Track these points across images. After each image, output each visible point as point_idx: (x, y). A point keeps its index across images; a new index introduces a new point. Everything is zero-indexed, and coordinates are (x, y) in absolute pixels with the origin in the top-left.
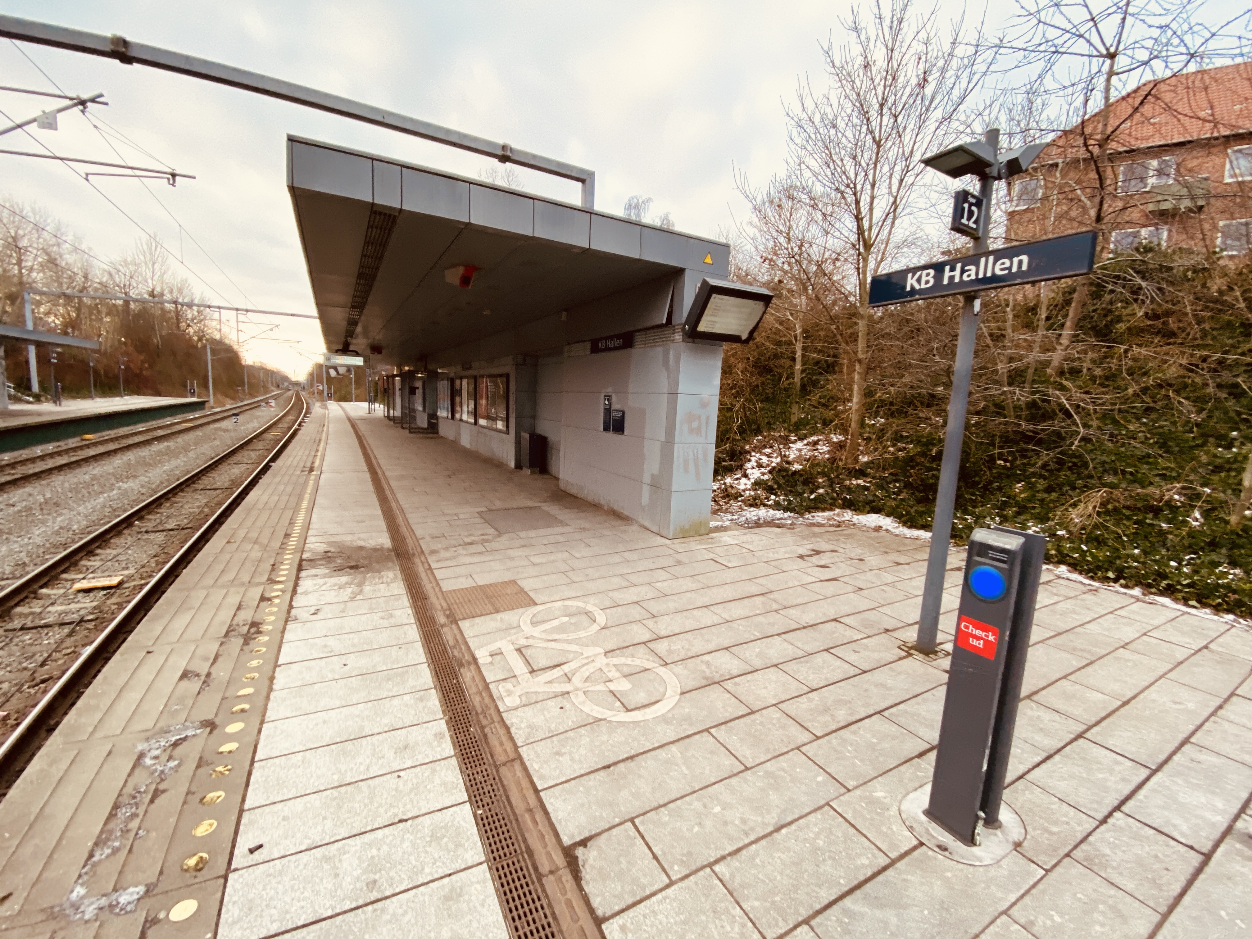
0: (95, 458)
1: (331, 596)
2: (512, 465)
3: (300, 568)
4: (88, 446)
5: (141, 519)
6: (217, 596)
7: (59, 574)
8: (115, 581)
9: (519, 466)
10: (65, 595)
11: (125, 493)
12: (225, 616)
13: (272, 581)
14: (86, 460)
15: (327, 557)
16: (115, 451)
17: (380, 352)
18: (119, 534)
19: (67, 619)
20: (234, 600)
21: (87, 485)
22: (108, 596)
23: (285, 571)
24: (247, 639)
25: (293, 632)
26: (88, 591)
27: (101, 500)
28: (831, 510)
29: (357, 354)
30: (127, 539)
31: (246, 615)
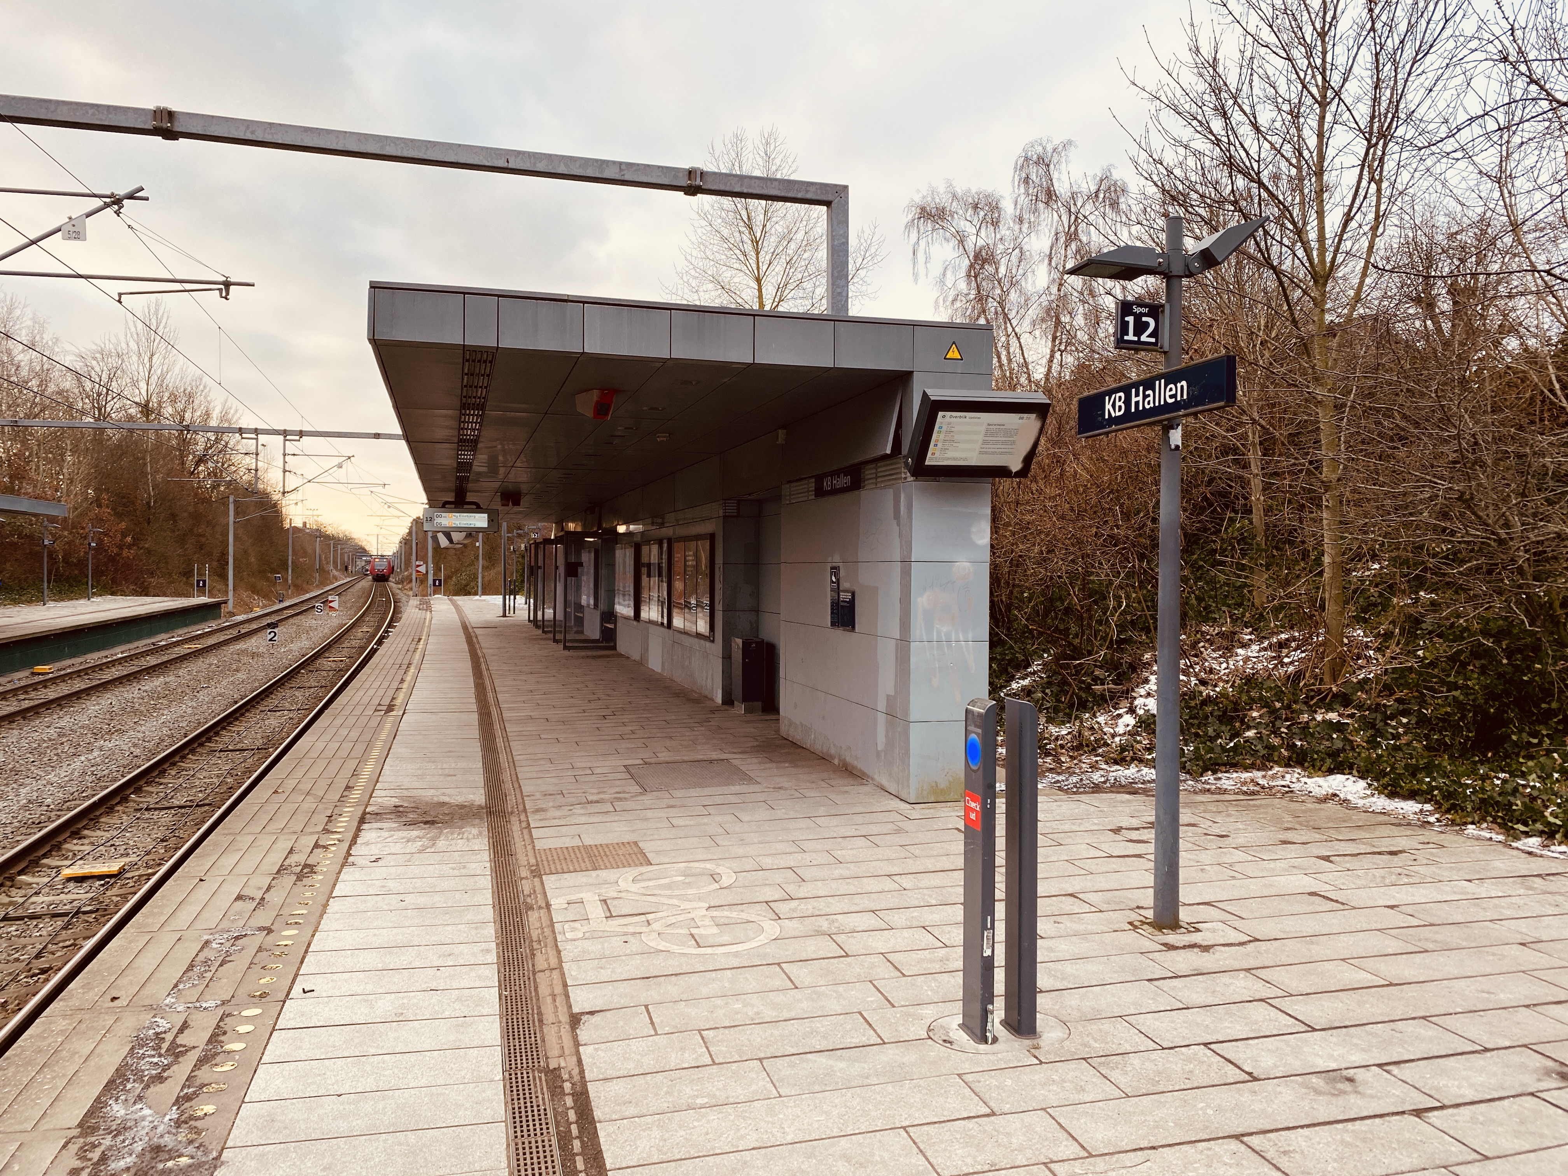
0: (59, 702)
1: (397, 848)
2: (719, 699)
3: (362, 820)
4: (45, 684)
5: (138, 791)
6: (265, 841)
7: (40, 859)
8: (114, 867)
9: (728, 701)
10: (50, 886)
11: (109, 757)
12: (275, 859)
13: (326, 831)
14: (48, 705)
15: (397, 812)
16: (87, 692)
17: (517, 503)
18: (111, 811)
19: (62, 909)
20: (285, 844)
21: (54, 744)
22: (107, 887)
23: (345, 823)
24: (300, 877)
25: (347, 874)
26: (80, 879)
27: (77, 764)
28: (1263, 768)
29: (478, 508)
30: (122, 817)
31: (299, 858)
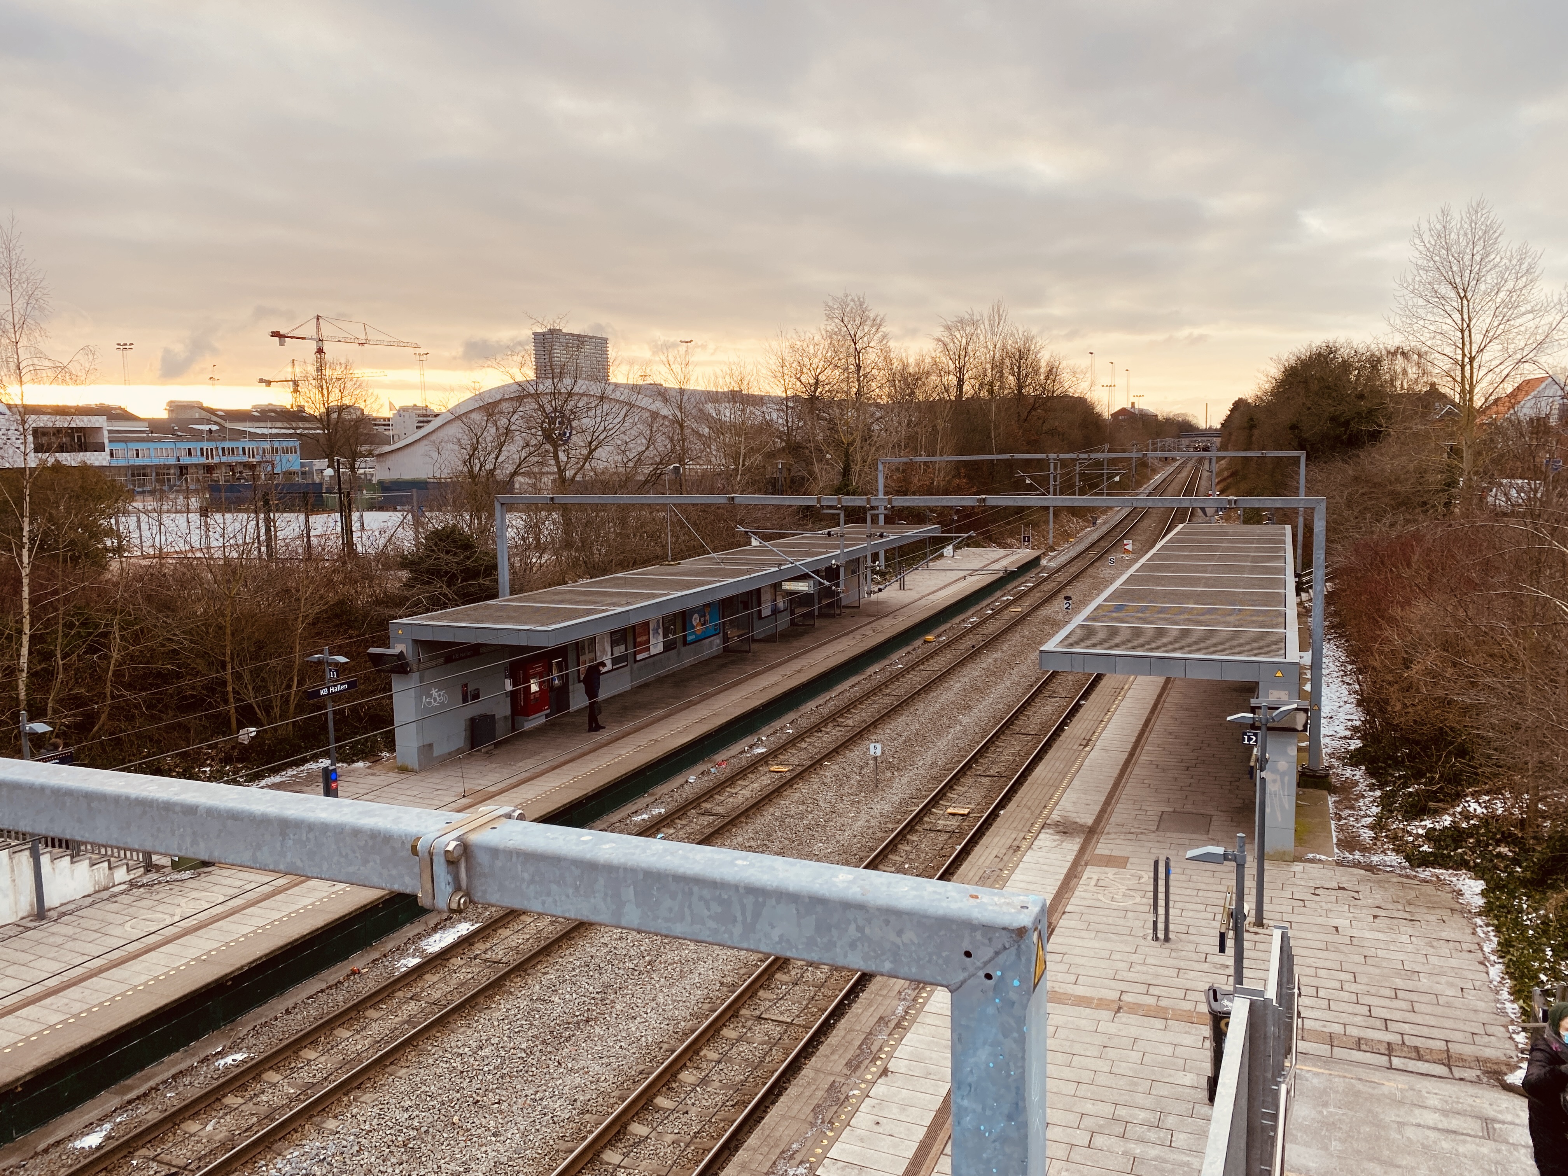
0: (940, 678)
1: (1048, 844)
3: (1042, 828)
5: (976, 762)
7: (938, 800)
8: (966, 812)
10: (943, 815)
11: (965, 730)
12: (1009, 842)
13: (1030, 831)
14: (935, 681)
15: (1057, 824)
18: (967, 774)
19: (948, 829)
20: (1014, 836)
21: (940, 716)
22: (964, 820)
23: (1036, 828)
24: (1015, 851)
25: (1029, 853)
26: (954, 815)
27: (951, 735)
30: (968, 780)
31: (1016, 843)
